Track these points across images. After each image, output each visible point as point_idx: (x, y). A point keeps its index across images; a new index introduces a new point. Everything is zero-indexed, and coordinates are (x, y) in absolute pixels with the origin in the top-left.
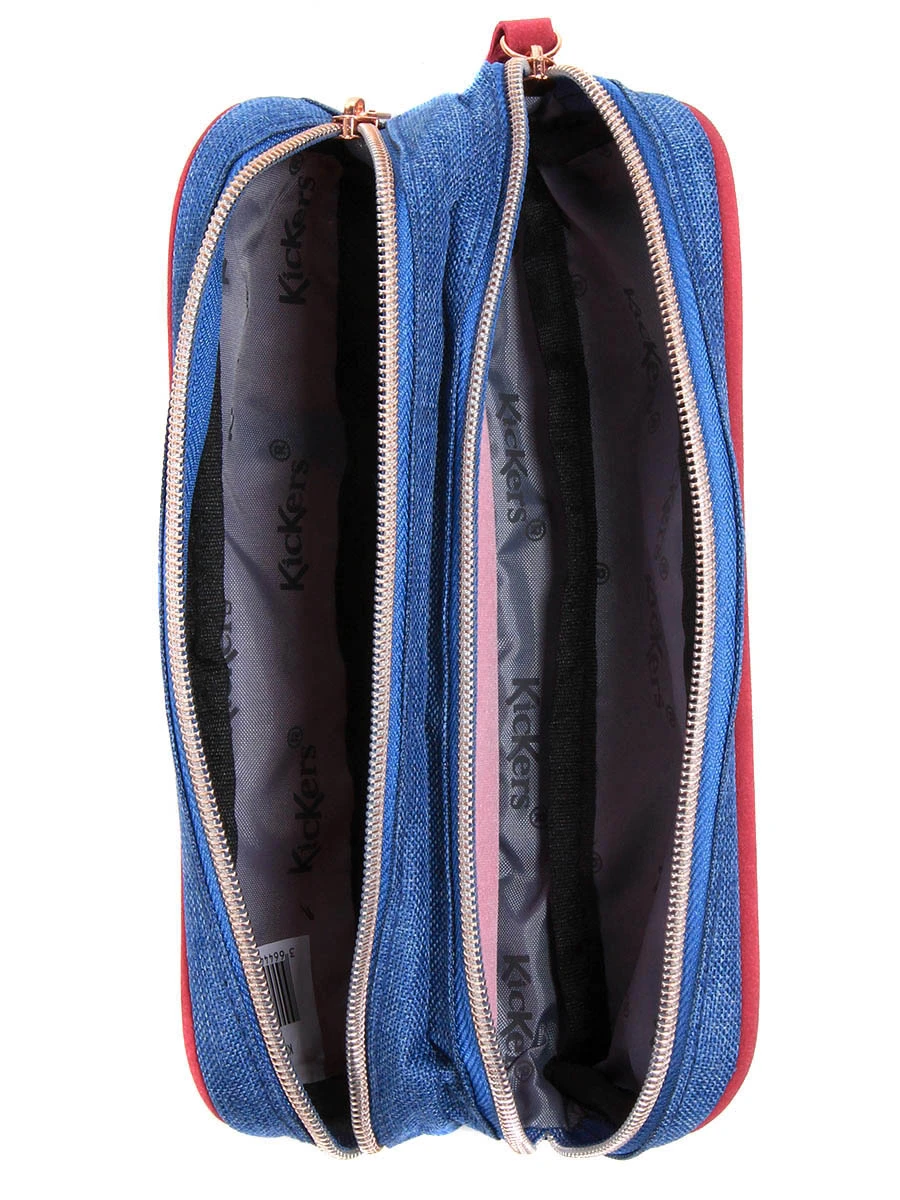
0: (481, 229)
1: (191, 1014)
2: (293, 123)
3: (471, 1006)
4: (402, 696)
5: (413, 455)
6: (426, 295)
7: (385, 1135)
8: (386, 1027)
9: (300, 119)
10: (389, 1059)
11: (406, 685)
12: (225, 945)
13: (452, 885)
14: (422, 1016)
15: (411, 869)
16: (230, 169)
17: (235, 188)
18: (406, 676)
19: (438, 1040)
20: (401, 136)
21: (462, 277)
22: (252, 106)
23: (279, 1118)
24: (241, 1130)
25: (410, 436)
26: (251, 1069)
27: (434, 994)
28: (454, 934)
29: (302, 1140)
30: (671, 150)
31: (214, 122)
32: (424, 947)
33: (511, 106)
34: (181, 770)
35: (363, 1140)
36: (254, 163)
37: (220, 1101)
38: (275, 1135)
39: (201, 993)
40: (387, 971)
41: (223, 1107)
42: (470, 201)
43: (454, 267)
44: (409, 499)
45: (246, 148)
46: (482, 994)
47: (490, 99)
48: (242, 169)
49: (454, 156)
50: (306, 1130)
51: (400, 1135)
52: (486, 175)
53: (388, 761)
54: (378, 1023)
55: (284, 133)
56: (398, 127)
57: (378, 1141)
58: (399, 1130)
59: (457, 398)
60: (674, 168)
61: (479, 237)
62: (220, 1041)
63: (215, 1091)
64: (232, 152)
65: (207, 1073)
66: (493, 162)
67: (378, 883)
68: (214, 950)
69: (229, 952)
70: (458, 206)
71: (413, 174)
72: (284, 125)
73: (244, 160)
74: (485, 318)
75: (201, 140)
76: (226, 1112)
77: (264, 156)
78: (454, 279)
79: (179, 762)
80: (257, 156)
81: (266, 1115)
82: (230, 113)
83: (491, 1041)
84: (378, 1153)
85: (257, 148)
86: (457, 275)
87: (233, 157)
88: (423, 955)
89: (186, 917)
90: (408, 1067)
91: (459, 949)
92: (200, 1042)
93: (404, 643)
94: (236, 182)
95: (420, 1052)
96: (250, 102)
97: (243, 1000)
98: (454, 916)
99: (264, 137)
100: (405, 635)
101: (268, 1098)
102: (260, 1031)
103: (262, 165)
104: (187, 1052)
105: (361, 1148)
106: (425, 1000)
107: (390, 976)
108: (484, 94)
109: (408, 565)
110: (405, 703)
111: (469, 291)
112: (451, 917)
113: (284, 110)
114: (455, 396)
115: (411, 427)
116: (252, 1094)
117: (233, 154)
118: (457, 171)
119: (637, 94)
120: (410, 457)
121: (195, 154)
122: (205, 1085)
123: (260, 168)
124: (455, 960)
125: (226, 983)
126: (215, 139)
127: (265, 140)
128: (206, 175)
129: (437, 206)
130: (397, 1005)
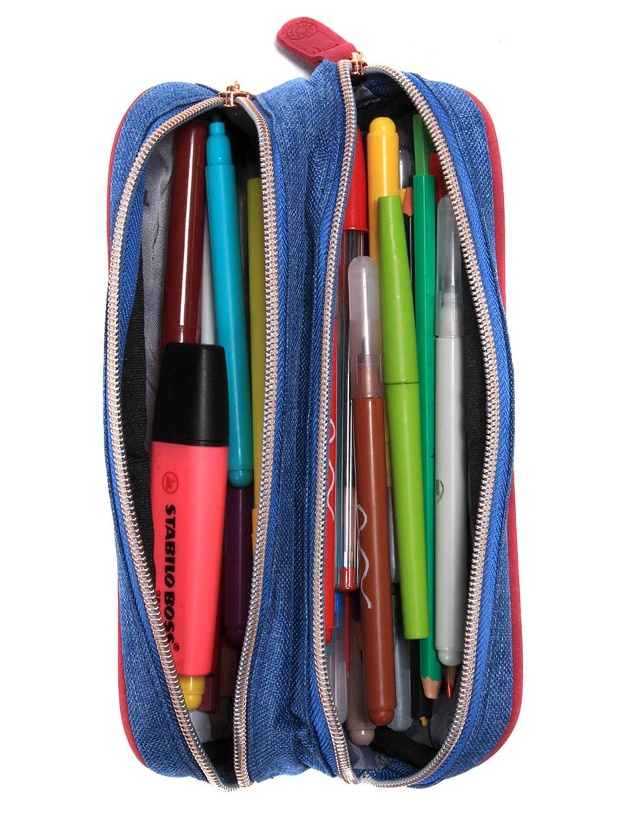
0: (329, 169)
1: (126, 693)
2: (191, 99)
3: (318, 687)
4: (279, 478)
5: (287, 318)
6: (294, 212)
7: (256, 775)
8: (261, 701)
9: (196, 96)
10: (262, 722)
11: (282, 471)
12: (148, 645)
13: (308, 607)
14: (285, 694)
15: (282, 594)
16: (149, 128)
17: (153, 139)
18: (282, 465)
19: (296, 711)
20: (270, 106)
21: (318, 201)
22: (164, 88)
23: (184, 763)
24: (158, 772)
25: (286, 305)
26: (165, 729)
27: (294, 680)
28: (308, 639)
29: (199, 779)
30: (458, 118)
31: (138, 97)
32: (288, 648)
33: (343, 89)
34: (119, 528)
35: (241, 777)
36: (165, 124)
37: (145, 752)
38: (182, 775)
39: (132, 679)
40: (263, 663)
41: (147, 756)
42: (320, 151)
43: (312, 195)
44: (285, 347)
45: (159, 115)
46: (326, 679)
47: (329, 83)
48: (157, 127)
49: (308, 120)
50: (202, 771)
51: (266, 773)
52: (330, 133)
53: (269, 522)
54: (256, 698)
55: (185, 105)
56: (266, 99)
57: (250, 778)
58: (266, 770)
59: (318, 281)
60: (461, 129)
61: (328, 175)
62: (145, 710)
63: (141, 744)
64: (150, 117)
65: (136, 732)
66: (333, 124)
67: (259, 603)
68: (141, 649)
69: (150, 650)
70: (313, 154)
71: (282, 132)
72: (185, 100)
73: (158, 122)
74: (334, 228)
75: (129, 110)
76: (148, 759)
77: (172, 119)
78: (312, 203)
79: (118, 523)
80: (167, 120)
81: (175, 760)
82: (148, 92)
83: (332, 710)
84: (251, 787)
85: (168, 114)
86: (314, 200)
87: (151, 120)
88: (288, 653)
89: (122, 628)
90: (275, 728)
91: (311, 650)
92: (132, 712)
93: (281, 443)
94: (153, 136)
95: (283, 718)
96: (162, 85)
97: (161, 683)
98: (309, 627)
99: (172, 107)
100: (282, 437)
101: (177, 749)
102: (171, 704)
103: (171, 125)
104: (122, 718)
105: (239, 782)
106: (288, 684)
107: (265, 666)
108: (325, 80)
109: (284, 391)
110: (281, 483)
111: (323, 210)
112: (307, 628)
113: (185, 90)
114: (316, 279)
115: (286, 300)
116: (166, 746)
117: (151, 119)
118: (311, 130)
119: (431, 82)
120: (286, 319)
121: (125, 119)
122: (135, 741)
123: (169, 127)
124: (309, 656)
125: (149, 671)
126: (139, 109)
127: (172, 109)
128: (132, 132)
129: (299, 153)
130: (269, 686)
